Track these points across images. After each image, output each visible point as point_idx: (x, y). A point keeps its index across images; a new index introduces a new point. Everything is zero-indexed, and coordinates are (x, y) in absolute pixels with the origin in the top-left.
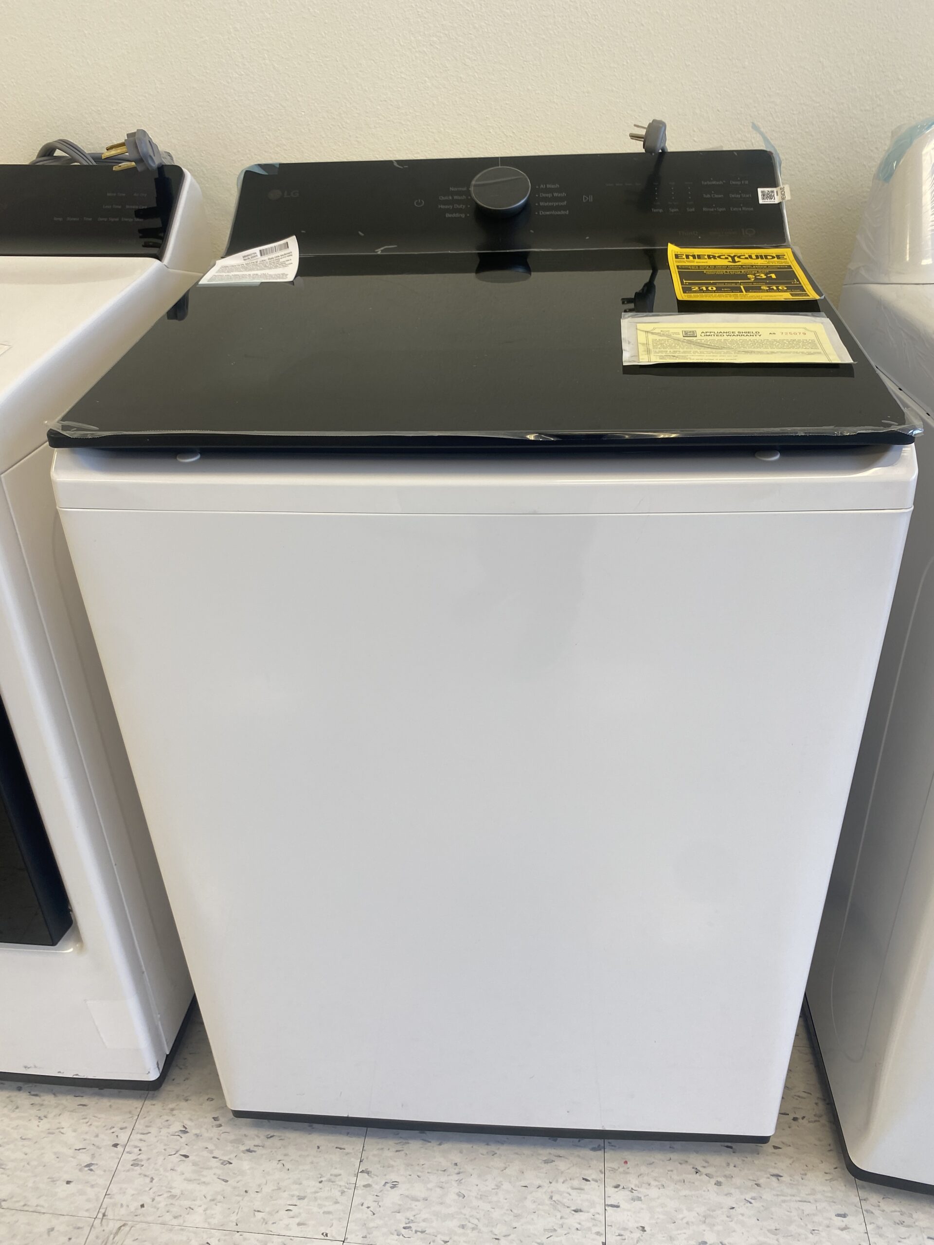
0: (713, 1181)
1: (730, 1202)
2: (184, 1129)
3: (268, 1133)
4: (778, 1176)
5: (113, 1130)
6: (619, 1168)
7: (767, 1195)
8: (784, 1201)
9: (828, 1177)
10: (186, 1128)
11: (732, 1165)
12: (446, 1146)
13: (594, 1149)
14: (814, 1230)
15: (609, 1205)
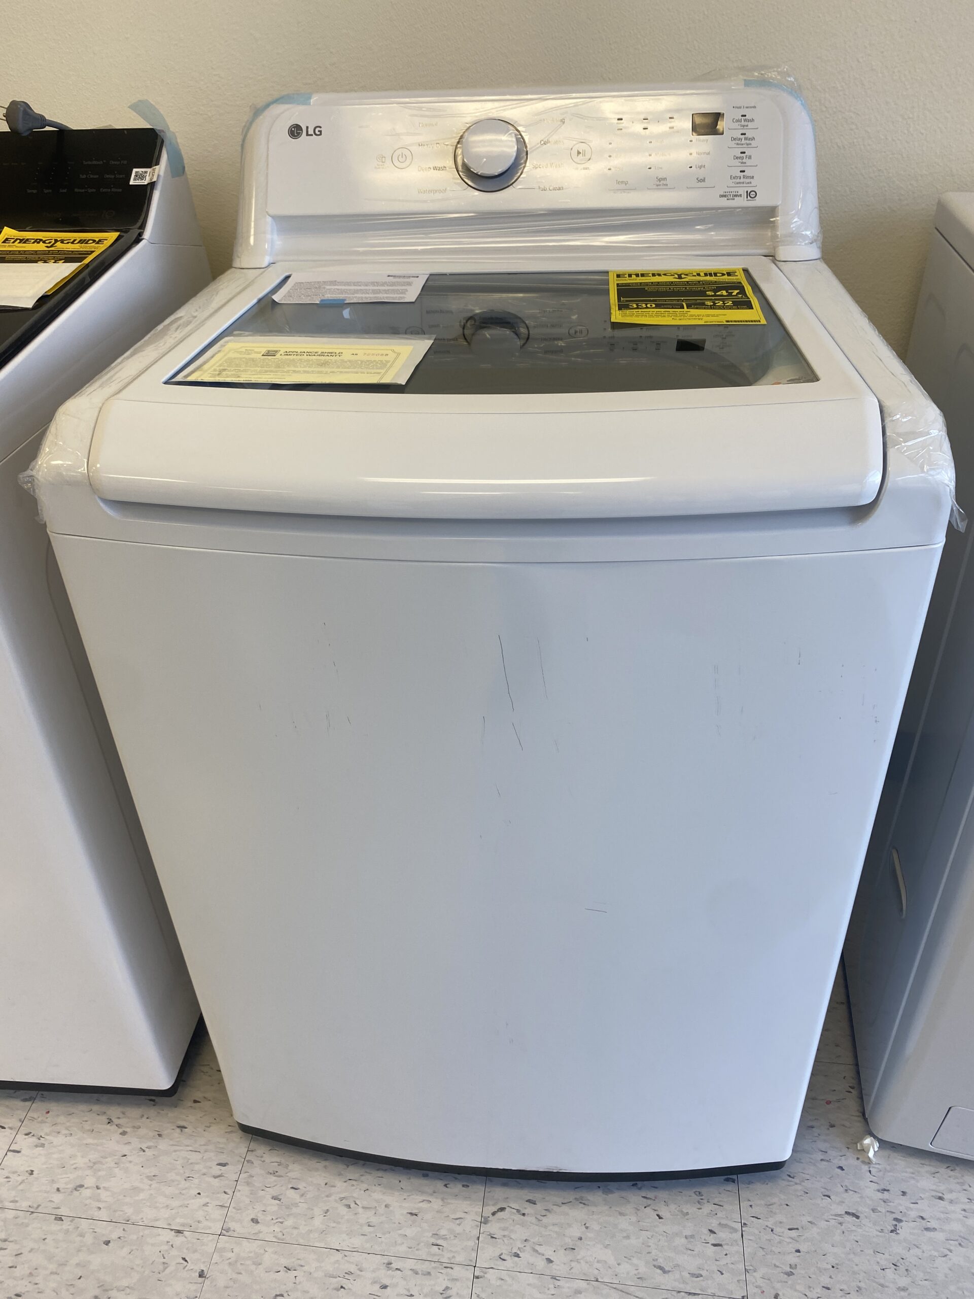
0: (121, 1130)
1: (125, 1150)
4: (182, 1128)
6: (39, 1117)
7: (163, 1145)
8: (175, 1151)
9: (230, 1129)
11: (146, 1116)
13: (25, 1100)
14: (189, 1177)
15: (11, 1151)
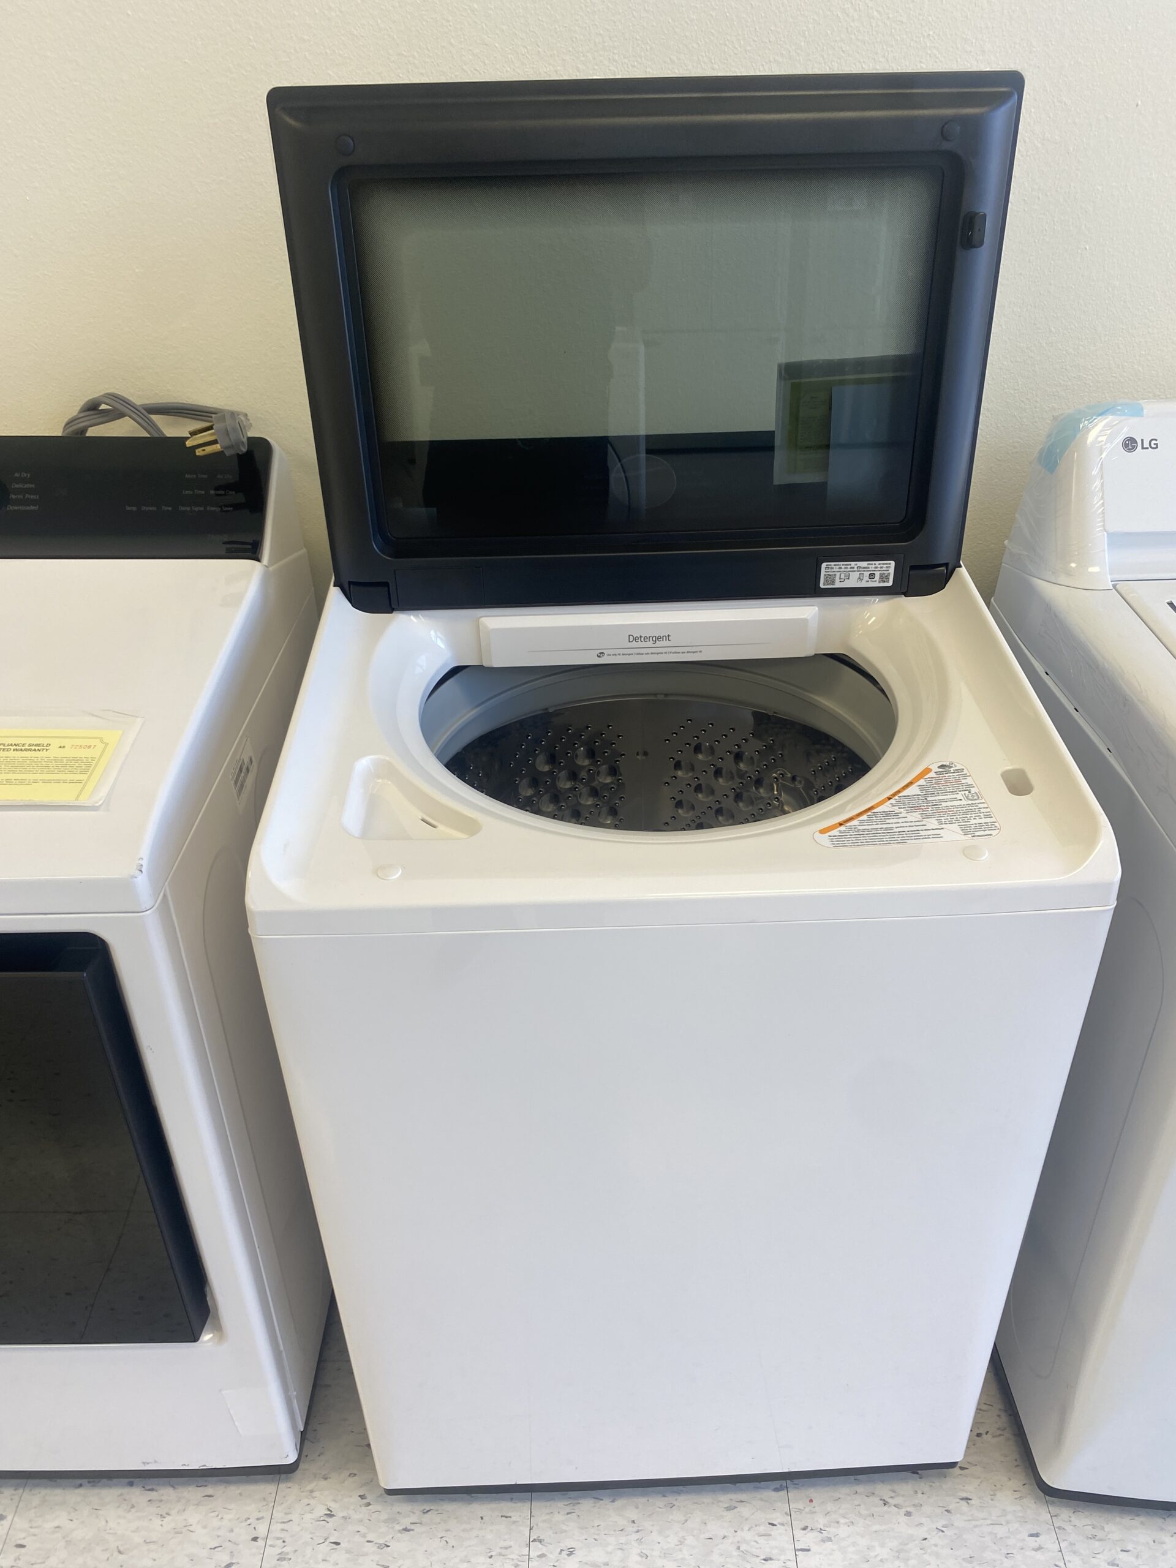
0: (903, 1511)
1: (922, 1532)
2: (329, 1513)
3: (424, 1507)
4: (967, 1499)
5: (249, 1522)
6: (805, 1507)
7: (959, 1521)
8: (976, 1526)
9: (1018, 1495)
10: (331, 1511)
11: (920, 1492)
12: (619, 1502)
13: (776, 1490)
14: (1008, 1554)
15: (798, 1550)
